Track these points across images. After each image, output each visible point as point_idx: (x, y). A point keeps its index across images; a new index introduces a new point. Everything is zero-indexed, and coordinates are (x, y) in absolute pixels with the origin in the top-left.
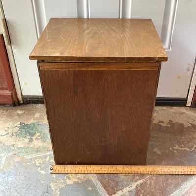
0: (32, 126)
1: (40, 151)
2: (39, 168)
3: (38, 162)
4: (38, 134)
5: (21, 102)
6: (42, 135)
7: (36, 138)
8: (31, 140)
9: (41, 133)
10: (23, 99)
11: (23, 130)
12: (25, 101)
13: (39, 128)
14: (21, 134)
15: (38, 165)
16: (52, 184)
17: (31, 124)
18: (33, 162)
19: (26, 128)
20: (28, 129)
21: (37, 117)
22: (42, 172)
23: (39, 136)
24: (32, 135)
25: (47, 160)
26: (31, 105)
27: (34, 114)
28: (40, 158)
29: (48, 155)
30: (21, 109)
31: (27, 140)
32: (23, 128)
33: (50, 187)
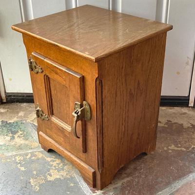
0: (15, 124)
1: (21, 149)
2: (19, 165)
3: (18, 159)
4: (21, 133)
5: (5, 101)
6: (25, 133)
7: (19, 136)
8: (13, 138)
9: (24, 131)
10: (6, 96)
11: (4, 128)
12: (9, 99)
13: (22, 127)
14: (2, 132)
15: (19, 162)
16: (31, 180)
17: (13, 123)
18: (13, 159)
19: (8, 126)
20: (10, 127)
21: (21, 116)
22: (23, 169)
23: (21, 134)
24: (14, 133)
25: (28, 157)
26: (15, 104)
27: (18, 113)
28: (20, 155)
29: (30, 153)
30: (4, 108)
31: (8, 138)
32: (5, 127)
33: (30, 183)
